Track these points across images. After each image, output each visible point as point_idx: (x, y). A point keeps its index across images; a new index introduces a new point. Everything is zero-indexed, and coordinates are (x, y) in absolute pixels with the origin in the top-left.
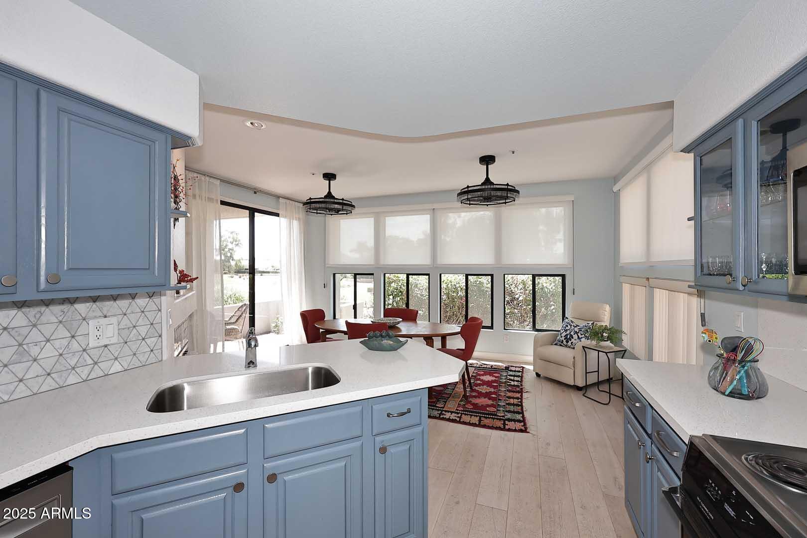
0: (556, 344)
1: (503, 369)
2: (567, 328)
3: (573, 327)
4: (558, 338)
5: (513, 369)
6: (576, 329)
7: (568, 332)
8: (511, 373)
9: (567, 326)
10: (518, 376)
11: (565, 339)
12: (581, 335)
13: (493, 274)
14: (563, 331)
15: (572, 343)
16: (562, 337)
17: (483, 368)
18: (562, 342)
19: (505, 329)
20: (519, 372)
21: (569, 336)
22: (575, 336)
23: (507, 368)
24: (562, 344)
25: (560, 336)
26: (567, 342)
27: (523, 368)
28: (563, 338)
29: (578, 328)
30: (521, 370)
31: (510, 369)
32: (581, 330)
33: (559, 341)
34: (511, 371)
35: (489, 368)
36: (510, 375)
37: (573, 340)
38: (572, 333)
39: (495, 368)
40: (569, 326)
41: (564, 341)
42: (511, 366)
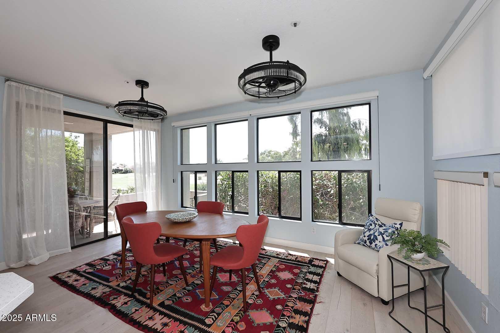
0: (359, 243)
1: (306, 263)
2: (371, 227)
3: (377, 227)
4: (361, 237)
5: (316, 263)
6: (381, 230)
7: (372, 232)
8: (312, 269)
9: (371, 225)
10: (318, 274)
11: (368, 239)
12: (387, 236)
13: (301, 171)
14: (367, 230)
15: (376, 245)
16: (365, 236)
17: (288, 260)
18: (365, 242)
19: (313, 221)
20: (321, 267)
21: (372, 237)
22: (380, 238)
23: (311, 261)
24: (365, 244)
25: (363, 235)
26: (371, 243)
27: (327, 261)
28: (366, 238)
29: (384, 228)
30: (324, 266)
31: (313, 263)
32: (387, 231)
33: (362, 241)
34: (314, 266)
35: (293, 260)
36: (311, 273)
37: (377, 242)
38: (376, 234)
39: (299, 261)
40: (373, 225)
41: (368, 241)
42: (316, 259)
